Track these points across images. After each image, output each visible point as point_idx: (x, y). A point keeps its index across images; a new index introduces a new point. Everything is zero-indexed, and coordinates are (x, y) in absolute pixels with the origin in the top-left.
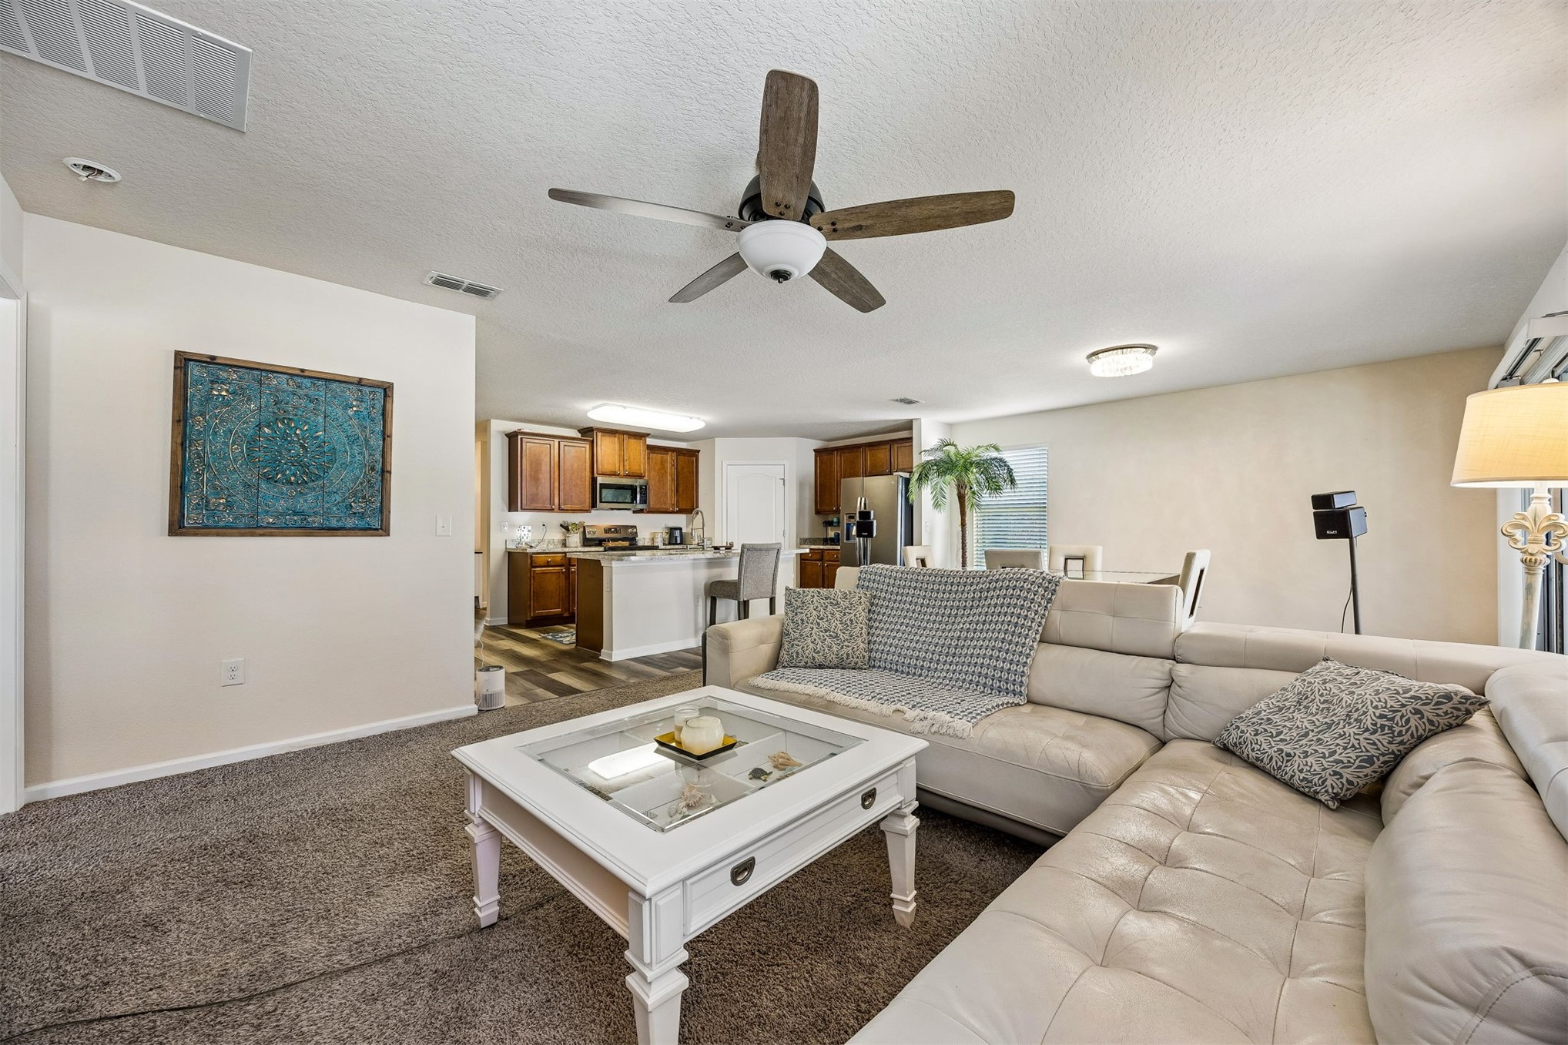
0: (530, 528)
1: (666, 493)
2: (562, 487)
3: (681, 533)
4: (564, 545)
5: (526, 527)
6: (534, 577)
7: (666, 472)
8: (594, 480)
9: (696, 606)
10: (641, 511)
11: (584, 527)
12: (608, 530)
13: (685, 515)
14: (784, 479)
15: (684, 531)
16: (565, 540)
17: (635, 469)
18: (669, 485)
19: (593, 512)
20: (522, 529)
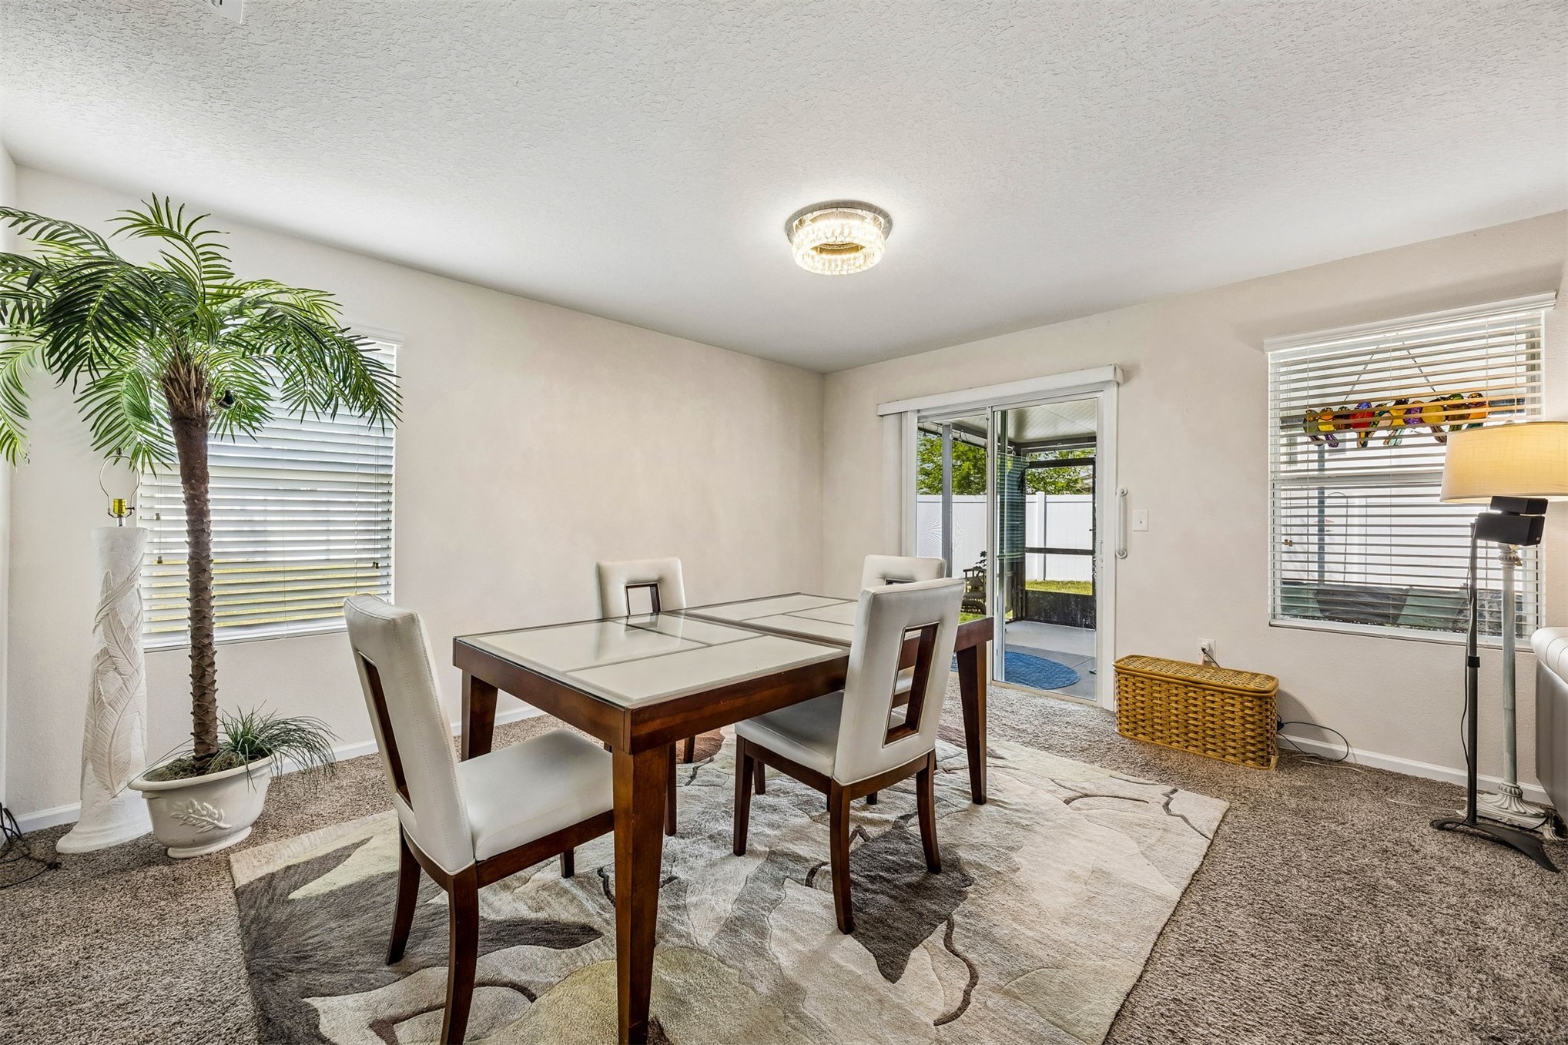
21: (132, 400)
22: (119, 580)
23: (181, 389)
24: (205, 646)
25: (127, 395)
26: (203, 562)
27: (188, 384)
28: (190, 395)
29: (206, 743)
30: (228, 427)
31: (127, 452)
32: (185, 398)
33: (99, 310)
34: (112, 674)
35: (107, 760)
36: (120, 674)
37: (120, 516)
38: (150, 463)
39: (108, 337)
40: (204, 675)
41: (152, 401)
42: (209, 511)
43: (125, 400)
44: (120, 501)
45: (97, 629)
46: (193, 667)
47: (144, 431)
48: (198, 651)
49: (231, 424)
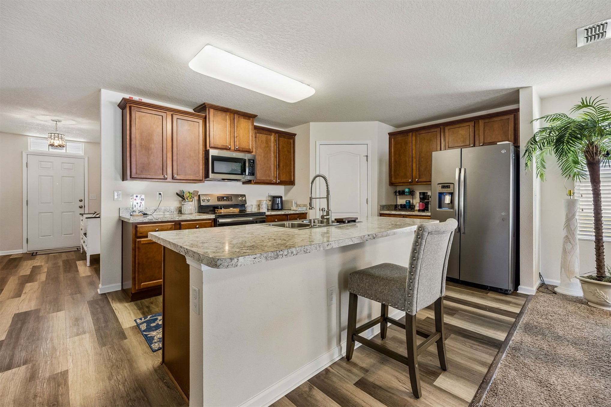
0: (143, 197)
1: (270, 167)
2: (175, 158)
3: (282, 201)
4: (180, 211)
5: (139, 196)
6: (139, 248)
7: (270, 150)
8: (207, 153)
9: (329, 306)
10: (249, 182)
11: (199, 196)
12: (220, 198)
13: (284, 186)
14: (367, 156)
15: (283, 199)
16: (181, 207)
17: (244, 145)
18: (273, 160)
19: (207, 183)
20: (135, 197)
21: (573, 158)
22: (571, 215)
23: (590, 154)
24: (600, 239)
25: (571, 157)
26: (599, 211)
27: (593, 152)
28: (593, 155)
29: (601, 272)
30: (607, 162)
31: (572, 175)
32: (592, 157)
33: (567, 138)
34: (569, 243)
35: (568, 269)
36: (572, 244)
37: (570, 196)
38: (579, 178)
39: (570, 146)
40: (600, 249)
41: (579, 158)
42: (601, 193)
43: (571, 159)
44: (570, 191)
45: (564, 229)
46: (596, 246)
47: (577, 168)
48: (597, 241)
49: (608, 161)
